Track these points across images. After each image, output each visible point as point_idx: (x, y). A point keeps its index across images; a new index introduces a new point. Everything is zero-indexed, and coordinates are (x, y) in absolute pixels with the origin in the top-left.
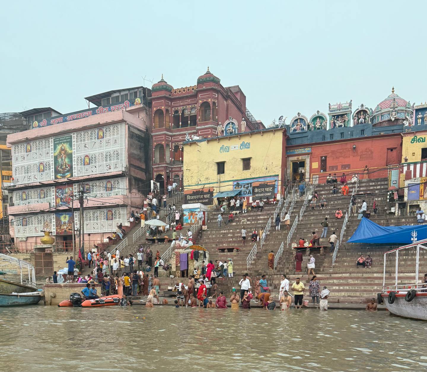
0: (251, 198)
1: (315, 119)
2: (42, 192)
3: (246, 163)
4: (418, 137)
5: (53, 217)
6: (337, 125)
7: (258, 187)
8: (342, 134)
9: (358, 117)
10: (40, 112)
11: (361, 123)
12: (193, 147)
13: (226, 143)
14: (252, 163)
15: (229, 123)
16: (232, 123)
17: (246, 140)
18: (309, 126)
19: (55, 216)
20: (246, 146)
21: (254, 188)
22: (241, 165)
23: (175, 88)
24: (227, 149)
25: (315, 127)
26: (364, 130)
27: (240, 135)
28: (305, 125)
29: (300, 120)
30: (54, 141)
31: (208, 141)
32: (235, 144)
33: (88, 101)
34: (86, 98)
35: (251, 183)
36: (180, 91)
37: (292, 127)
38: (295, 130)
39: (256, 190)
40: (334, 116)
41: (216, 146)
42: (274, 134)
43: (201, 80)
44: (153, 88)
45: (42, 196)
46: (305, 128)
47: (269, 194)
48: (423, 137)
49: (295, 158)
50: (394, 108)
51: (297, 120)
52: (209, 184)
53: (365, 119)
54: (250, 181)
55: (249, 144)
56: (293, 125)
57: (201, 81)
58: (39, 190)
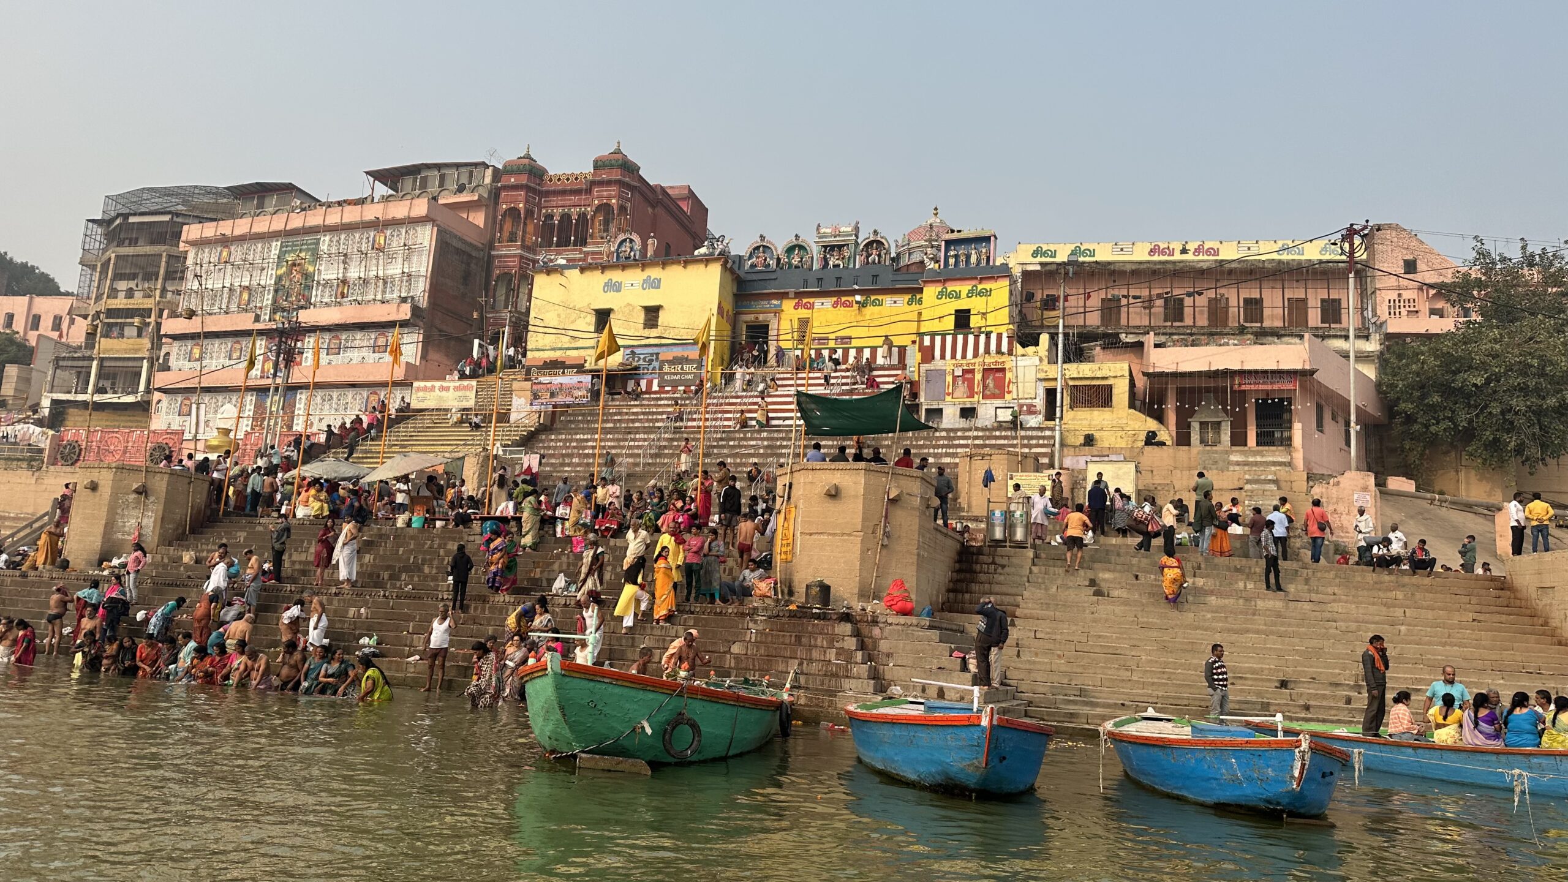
0: (655, 382)
1: (790, 250)
2: (238, 346)
3: (652, 314)
4: (949, 289)
5: (250, 399)
6: (831, 263)
7: (671, 362)
8: (838, 279)
9: (867, 251)
10: (271, 191)
11: (874, 262)
12: (556, 278)
13: (616, 276)
14: (663, 318)
15: (625, 240)
16: (631, 241)
17: (655, 273)
18: (779, 260)
19: (254, 398)
20: (656, 284)
21: (663, 362)
22: (641, 317)
23: (551, 173)
24: (616, 287)
25: (790, 265)
26: (877, 276)
27: (643, 263)
28: (771, 259)
29: (762, 248)
30: (282, 247)
31: (583, 270)
32: (633, 277)
33: (371, 179)
34: (367, 173)
35: (657, 354)
36: (559, 180)
37: (750, 258)
38: (753, 266)
39: (666, 368)
40: (825, 247)
41: (596, 279)
42: (706, 266)
43: (599, 163)
44: (505, 166)
45: (235, 355)
46: (773, 263)
47: (690, 377)
48: (957, 289)
49: (750, 318)
50: (930, 241)
51: (758, 248)
52: (577, 348)
53: (879, 256)
54: (655, 350)
55: (659, 281)
56: (750, 257)
57: (599, 165)
58: (229, 343)
